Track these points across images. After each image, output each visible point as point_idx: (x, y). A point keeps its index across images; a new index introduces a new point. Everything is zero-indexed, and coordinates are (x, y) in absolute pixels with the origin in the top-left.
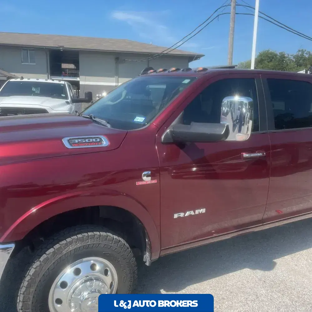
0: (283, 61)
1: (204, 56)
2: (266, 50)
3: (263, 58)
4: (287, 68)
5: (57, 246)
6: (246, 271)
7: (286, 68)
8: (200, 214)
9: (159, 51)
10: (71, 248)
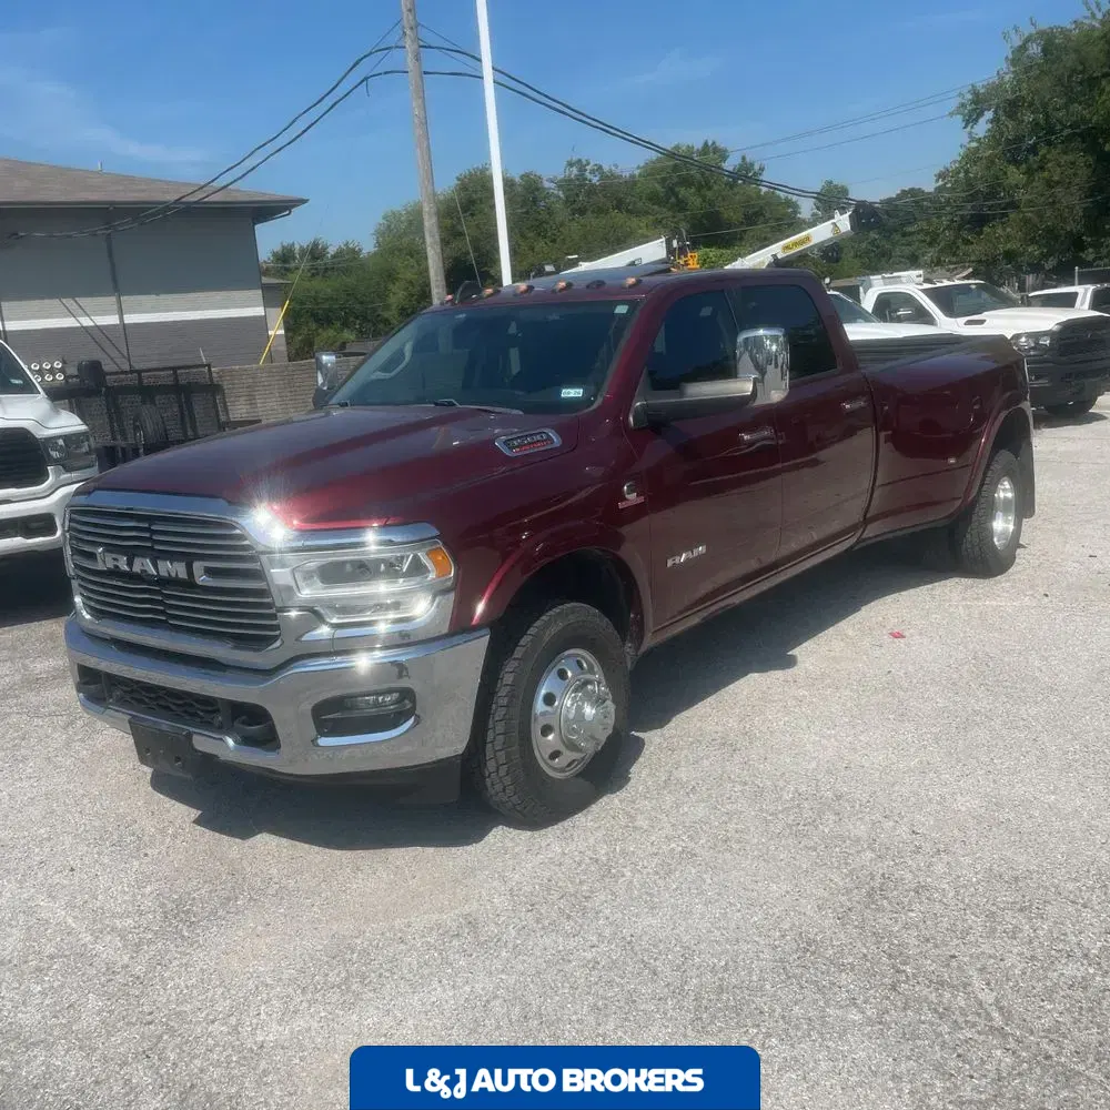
0: (535, 201)
1: (304, 201)
2: (478, 168)
3: (474, 196)
4: (551, 222)
5: (532, 631)
6: (754, 677)
7: (548, 223)
8: (700, 556)
9: (171, 197)
10: (553, 630)
